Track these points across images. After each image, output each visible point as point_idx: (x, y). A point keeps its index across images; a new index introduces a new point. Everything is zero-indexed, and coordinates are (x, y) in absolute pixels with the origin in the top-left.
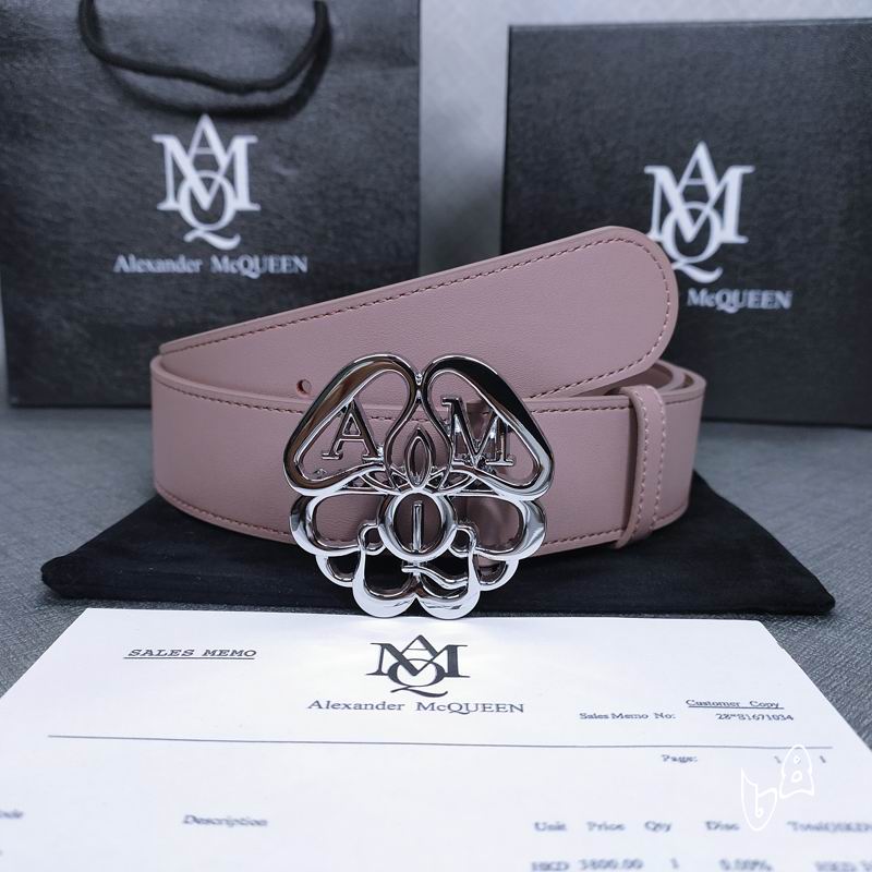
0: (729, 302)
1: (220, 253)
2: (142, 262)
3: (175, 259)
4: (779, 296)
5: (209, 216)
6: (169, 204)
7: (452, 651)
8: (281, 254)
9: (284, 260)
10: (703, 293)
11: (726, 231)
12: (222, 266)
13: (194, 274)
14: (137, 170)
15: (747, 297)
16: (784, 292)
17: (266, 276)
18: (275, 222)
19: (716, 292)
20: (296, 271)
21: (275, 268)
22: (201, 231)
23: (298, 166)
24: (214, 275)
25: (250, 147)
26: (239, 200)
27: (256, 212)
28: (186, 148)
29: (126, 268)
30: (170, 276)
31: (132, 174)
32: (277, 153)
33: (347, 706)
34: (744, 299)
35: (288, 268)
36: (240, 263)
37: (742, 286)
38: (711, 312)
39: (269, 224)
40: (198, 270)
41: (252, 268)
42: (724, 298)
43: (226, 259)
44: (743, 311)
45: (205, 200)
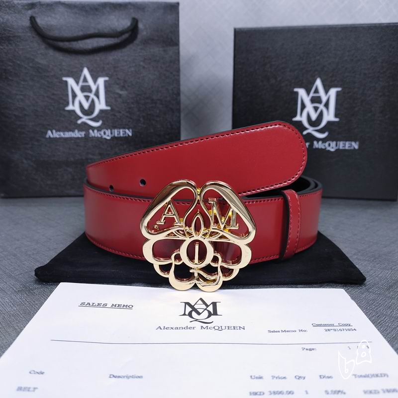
0: (332, 147)
1: (93, 128)
2: (58, 133)
3: (73, 131)
4: (353, 143)
5: (88, 112)
6: (70, 107)
7: (214, 304)
8: (120, 128)
9: (121, 131)
10: (320, 142)
11: (329, 116)
12: (94, 134)
13: (82, 138)
14: (55, 92)
15: (340, 144)
16: (355, 142)
17: (114, 138)
18: (117, 114)
19: (326, 142)
20: (127, 135)
21: (118, 134)
22: (85, 119)
23: (126, 90)
24: (90, 138)
25: (105, 82)
26: (101, 105)
27: (108, 110)
28: (77, 83)
29: (52, 136)
30: (71, 139)
31: (53, 94)
32: (118, 84)
33: (172, 328)
34: (338, 145)
35: (123, 134)
36: (102, 133)
37: (337, 140)
38: (324, 151)
39: (115, 115)
40: (83, 136)
41: (107, 135)
42: (329, 145)
43: (96, 131)
44: (338, 150)
45: (86, 105)
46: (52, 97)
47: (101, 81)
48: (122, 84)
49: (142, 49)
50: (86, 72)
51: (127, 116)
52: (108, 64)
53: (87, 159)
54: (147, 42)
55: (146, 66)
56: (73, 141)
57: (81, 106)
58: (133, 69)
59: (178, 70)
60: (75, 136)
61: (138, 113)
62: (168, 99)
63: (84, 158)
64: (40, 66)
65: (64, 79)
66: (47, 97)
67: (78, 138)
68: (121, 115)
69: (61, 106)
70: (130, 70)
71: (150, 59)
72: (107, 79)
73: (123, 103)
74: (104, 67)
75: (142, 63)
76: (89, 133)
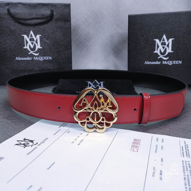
46: (17, 43)
47: (38, 36)
48: (47, 38)
49: (55, 23)
50: (32, 32)
51: (49, 51)
52: (41, 29)
53: (33, 69)
54: (57, 20)
55: (57, 30)
56: (27, 62)
57: (30, 47)
58: (51, 31)
59: (70, 32)
60: (28, 59)
61: (54, 50)
62: (67, 44)
63: (32, 69)
64: (12, 30)
65: (23, 35)
66: (16, 43)
67: (29, 60)
68: (47, 50)
69: (22, 47)
70: (50, 32)
71: (59, 27)
72: (41, 35)
73: (48, 45)
74: (39, 31)
75: (55, 29)
76: (34, 58)
